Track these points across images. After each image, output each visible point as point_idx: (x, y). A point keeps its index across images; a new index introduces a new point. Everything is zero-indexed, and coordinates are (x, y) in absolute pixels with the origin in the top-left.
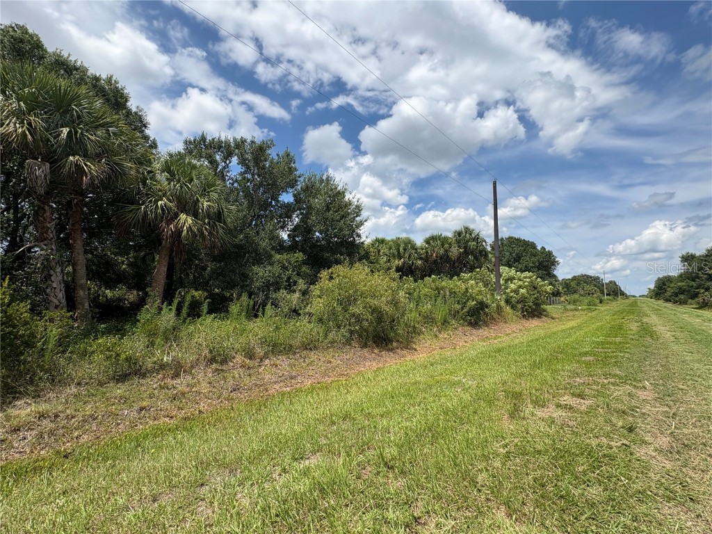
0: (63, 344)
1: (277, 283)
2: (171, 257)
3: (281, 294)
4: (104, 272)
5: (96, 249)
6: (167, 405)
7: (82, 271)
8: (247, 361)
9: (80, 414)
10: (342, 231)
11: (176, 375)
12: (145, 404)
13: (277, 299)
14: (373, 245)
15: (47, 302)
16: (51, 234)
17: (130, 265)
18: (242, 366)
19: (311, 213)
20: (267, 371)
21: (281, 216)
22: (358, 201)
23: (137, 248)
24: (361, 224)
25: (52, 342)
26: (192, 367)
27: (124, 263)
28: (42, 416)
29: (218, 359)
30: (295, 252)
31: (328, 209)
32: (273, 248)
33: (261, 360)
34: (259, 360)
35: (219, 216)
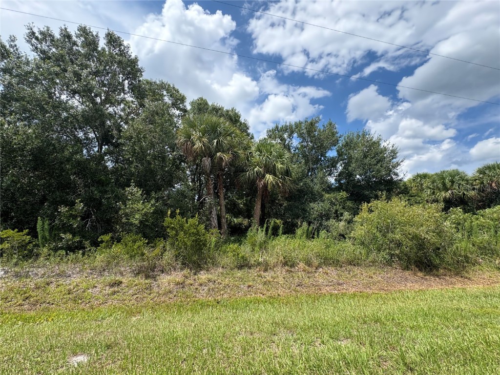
0: (217, 246)
1: (328, 215)
2: (262, 200)
3: (331, 222)
4: (233, 209)
5: (229, 197)
6: (261, 287)
7: (224, 209)
8: (307, 268)
9: (223, 283)
10: (380, 172)
11: (266, 270)
12: (250, 284)
13: (328, 226)
14: (414, 180)
15: (211, 224)
16: (212, 192)
17: (244, 205)
18: (304, 271)
19: (351, 162)
20: (320, 276)
21: (328, 167)
22: (393, 147)
23: (247, 195)
24: (398, 164)
25: (213, 244)
26: (274, 267)
27: (241, 204)
28: (209, 281)
29: (289, 263)
30: (340, 192)
31: (365, 157)
32: (324, 190)
33: (316, 268)
34: (315, 268)
35: (287, 173)
